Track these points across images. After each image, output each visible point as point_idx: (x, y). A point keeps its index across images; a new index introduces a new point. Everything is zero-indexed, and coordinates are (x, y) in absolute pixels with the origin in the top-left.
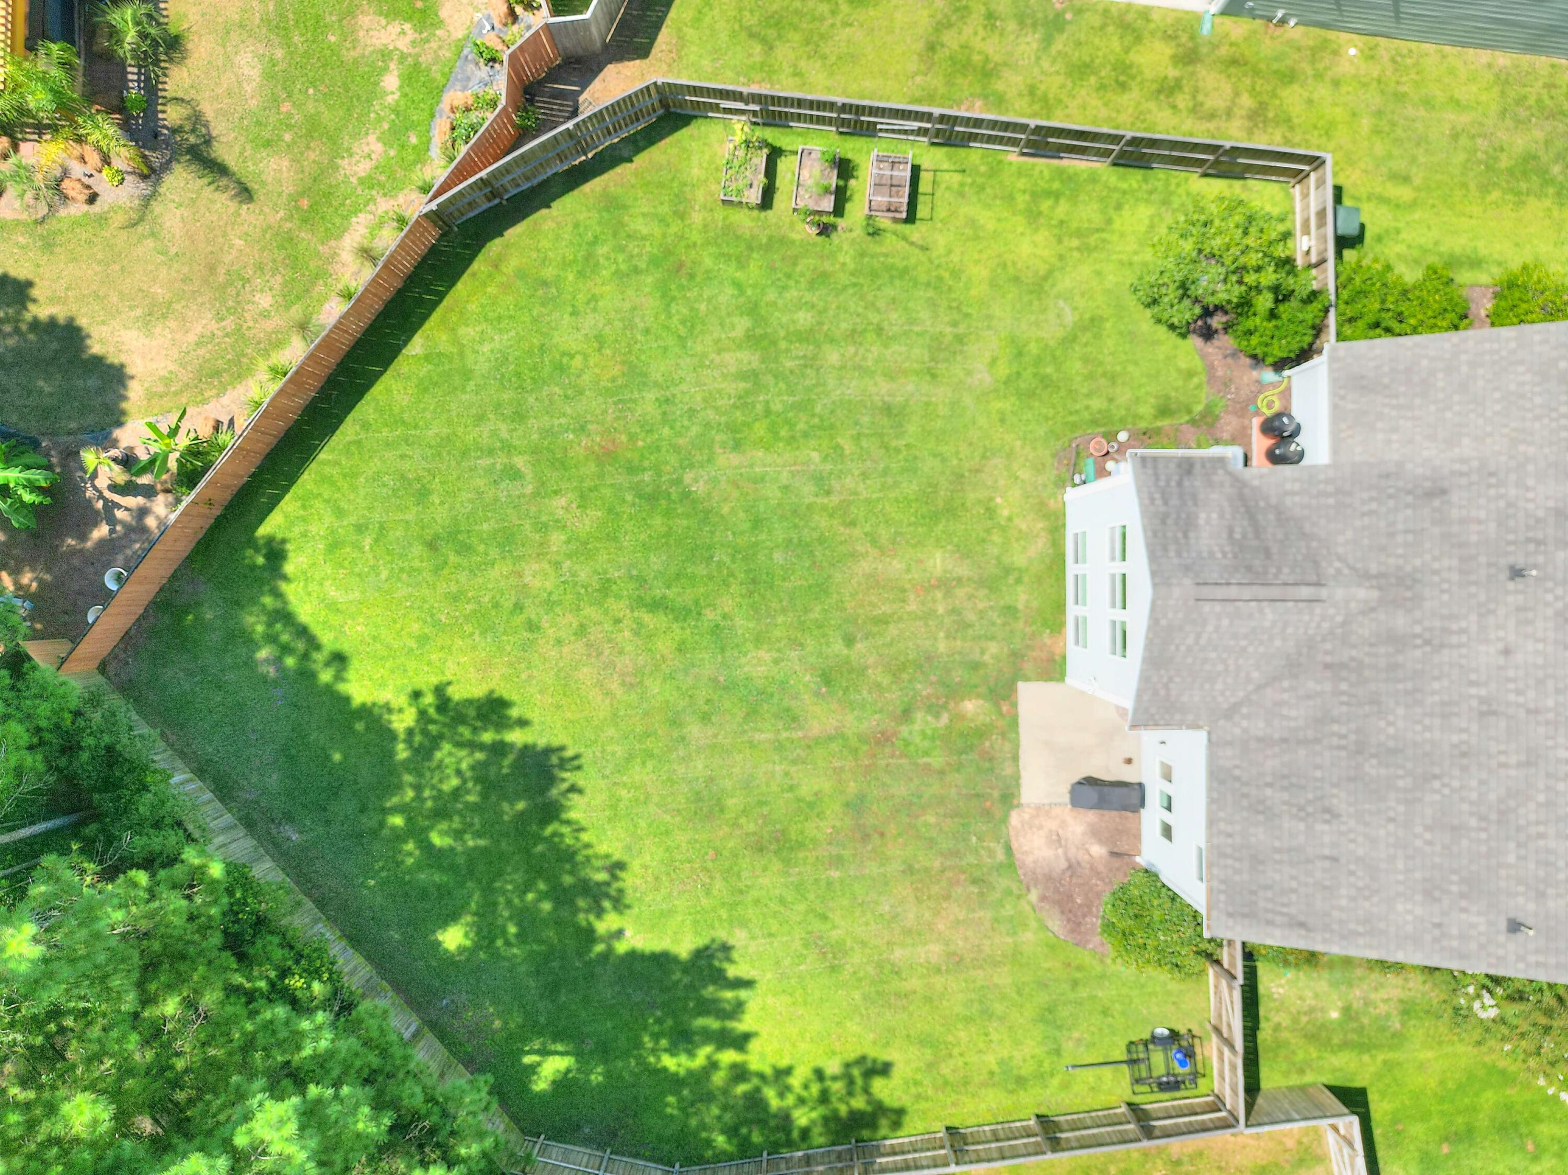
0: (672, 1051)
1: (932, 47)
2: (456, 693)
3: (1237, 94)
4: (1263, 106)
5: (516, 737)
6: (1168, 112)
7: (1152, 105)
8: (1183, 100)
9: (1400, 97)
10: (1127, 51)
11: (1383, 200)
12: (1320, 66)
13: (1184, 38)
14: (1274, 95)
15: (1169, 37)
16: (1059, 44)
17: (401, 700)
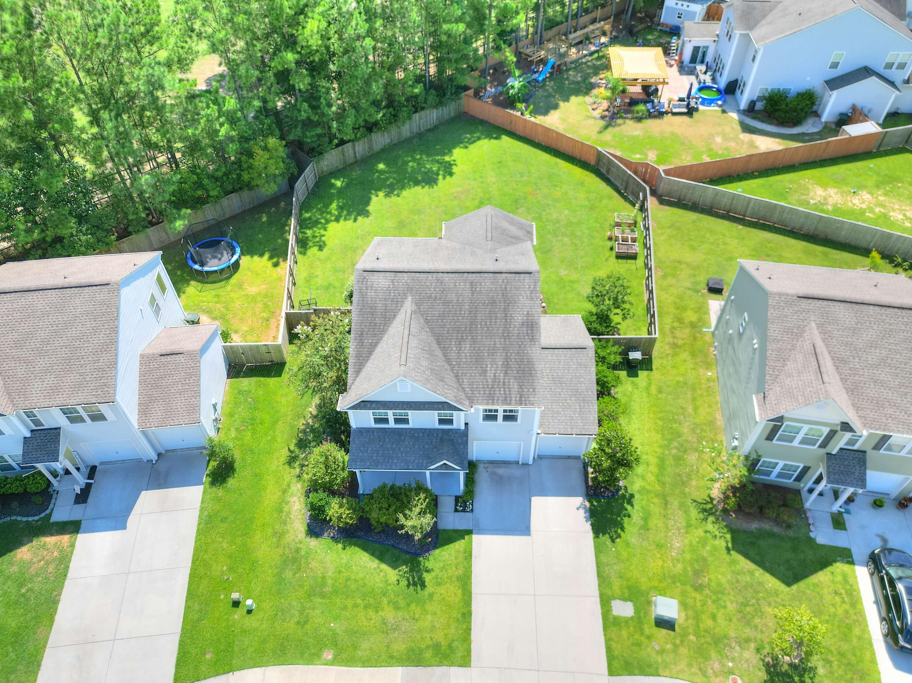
0: (338, 206)
1: (679, 262)
2: (454, 167)
3: (683, 339)
4: (680, 347)
5: (440, 177)
6: (671, 320)
7: (672, 316)
8: (676, 324)
9: (694, 389)
10: (691, 309)
11: (650, 384)
12: (700, 364)
13: (700, 324)
14: (685, 351)
15: (700, 320)
16: (690, 292)
17: (453, 158)
